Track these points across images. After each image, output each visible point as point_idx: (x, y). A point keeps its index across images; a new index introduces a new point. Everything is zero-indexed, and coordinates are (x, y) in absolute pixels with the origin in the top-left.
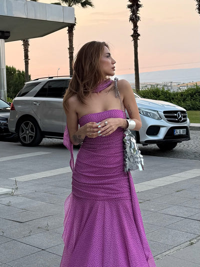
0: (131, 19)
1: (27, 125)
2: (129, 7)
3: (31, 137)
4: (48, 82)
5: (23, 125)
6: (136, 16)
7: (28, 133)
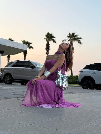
0: (46, 53)
1: (8, 76)
2: (46, 49)
3: (9, 81)
4: (17, 62)
5: (6, 77)
6: (48, 52)
7: (8, 79)
